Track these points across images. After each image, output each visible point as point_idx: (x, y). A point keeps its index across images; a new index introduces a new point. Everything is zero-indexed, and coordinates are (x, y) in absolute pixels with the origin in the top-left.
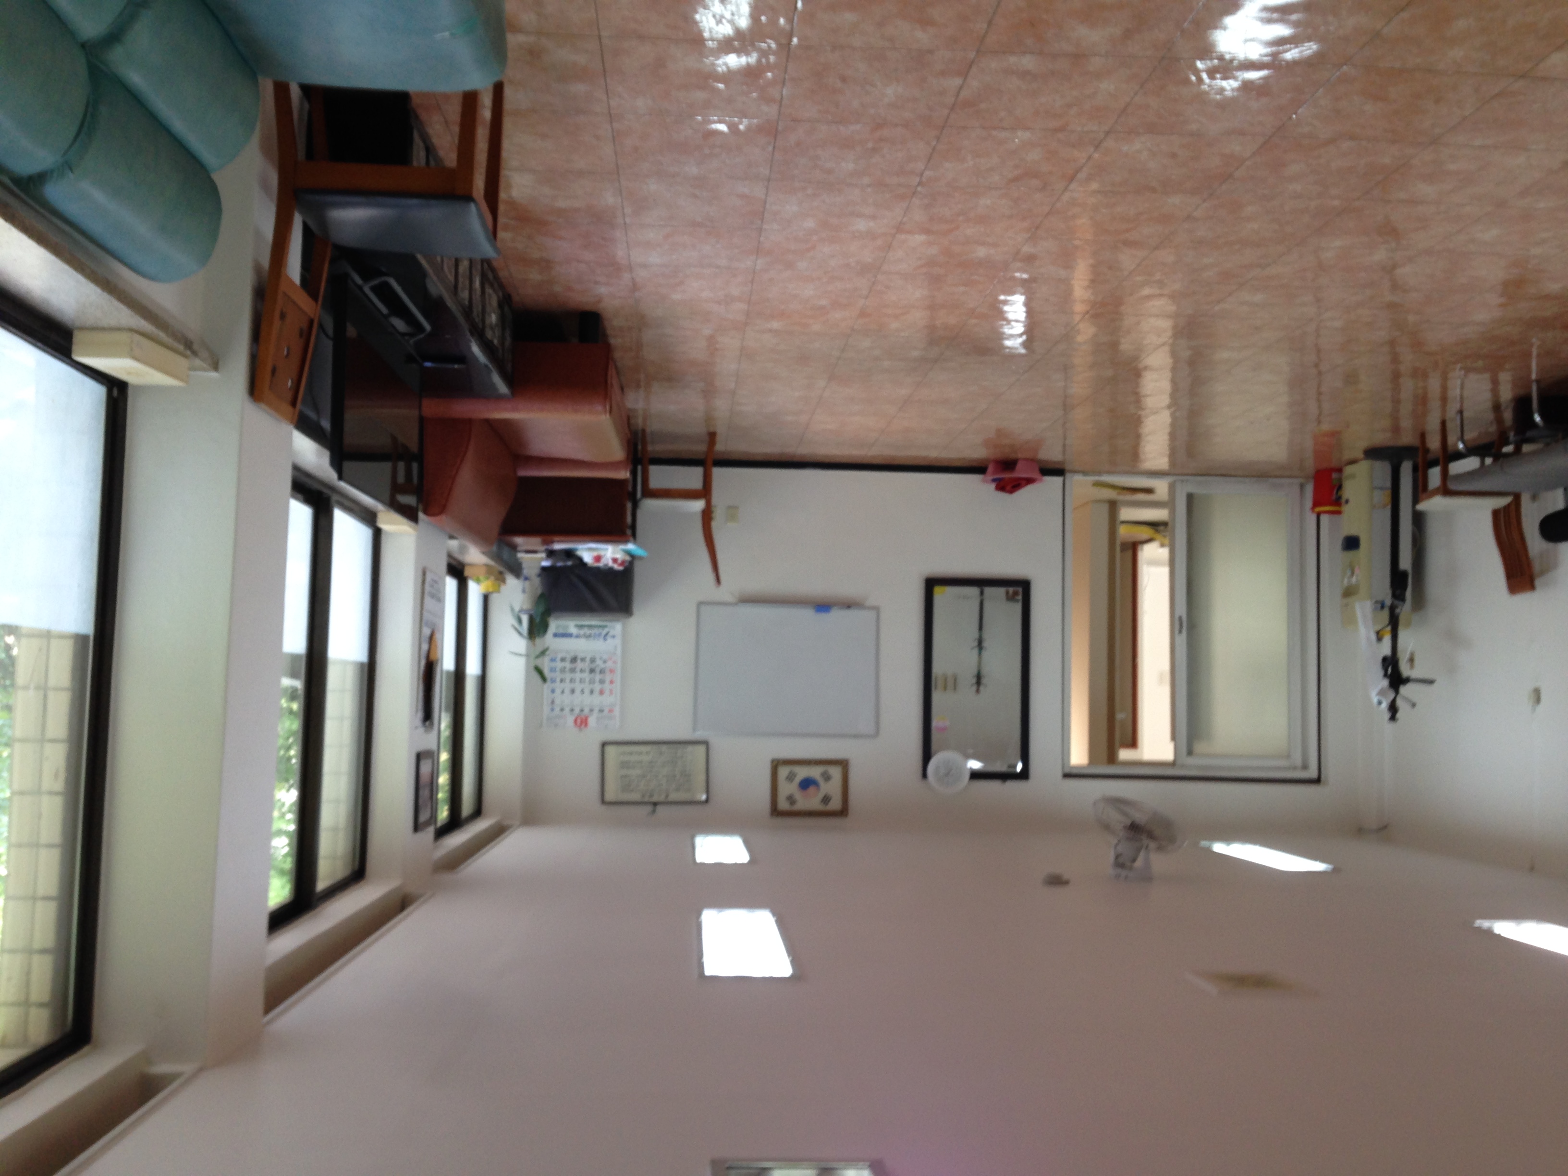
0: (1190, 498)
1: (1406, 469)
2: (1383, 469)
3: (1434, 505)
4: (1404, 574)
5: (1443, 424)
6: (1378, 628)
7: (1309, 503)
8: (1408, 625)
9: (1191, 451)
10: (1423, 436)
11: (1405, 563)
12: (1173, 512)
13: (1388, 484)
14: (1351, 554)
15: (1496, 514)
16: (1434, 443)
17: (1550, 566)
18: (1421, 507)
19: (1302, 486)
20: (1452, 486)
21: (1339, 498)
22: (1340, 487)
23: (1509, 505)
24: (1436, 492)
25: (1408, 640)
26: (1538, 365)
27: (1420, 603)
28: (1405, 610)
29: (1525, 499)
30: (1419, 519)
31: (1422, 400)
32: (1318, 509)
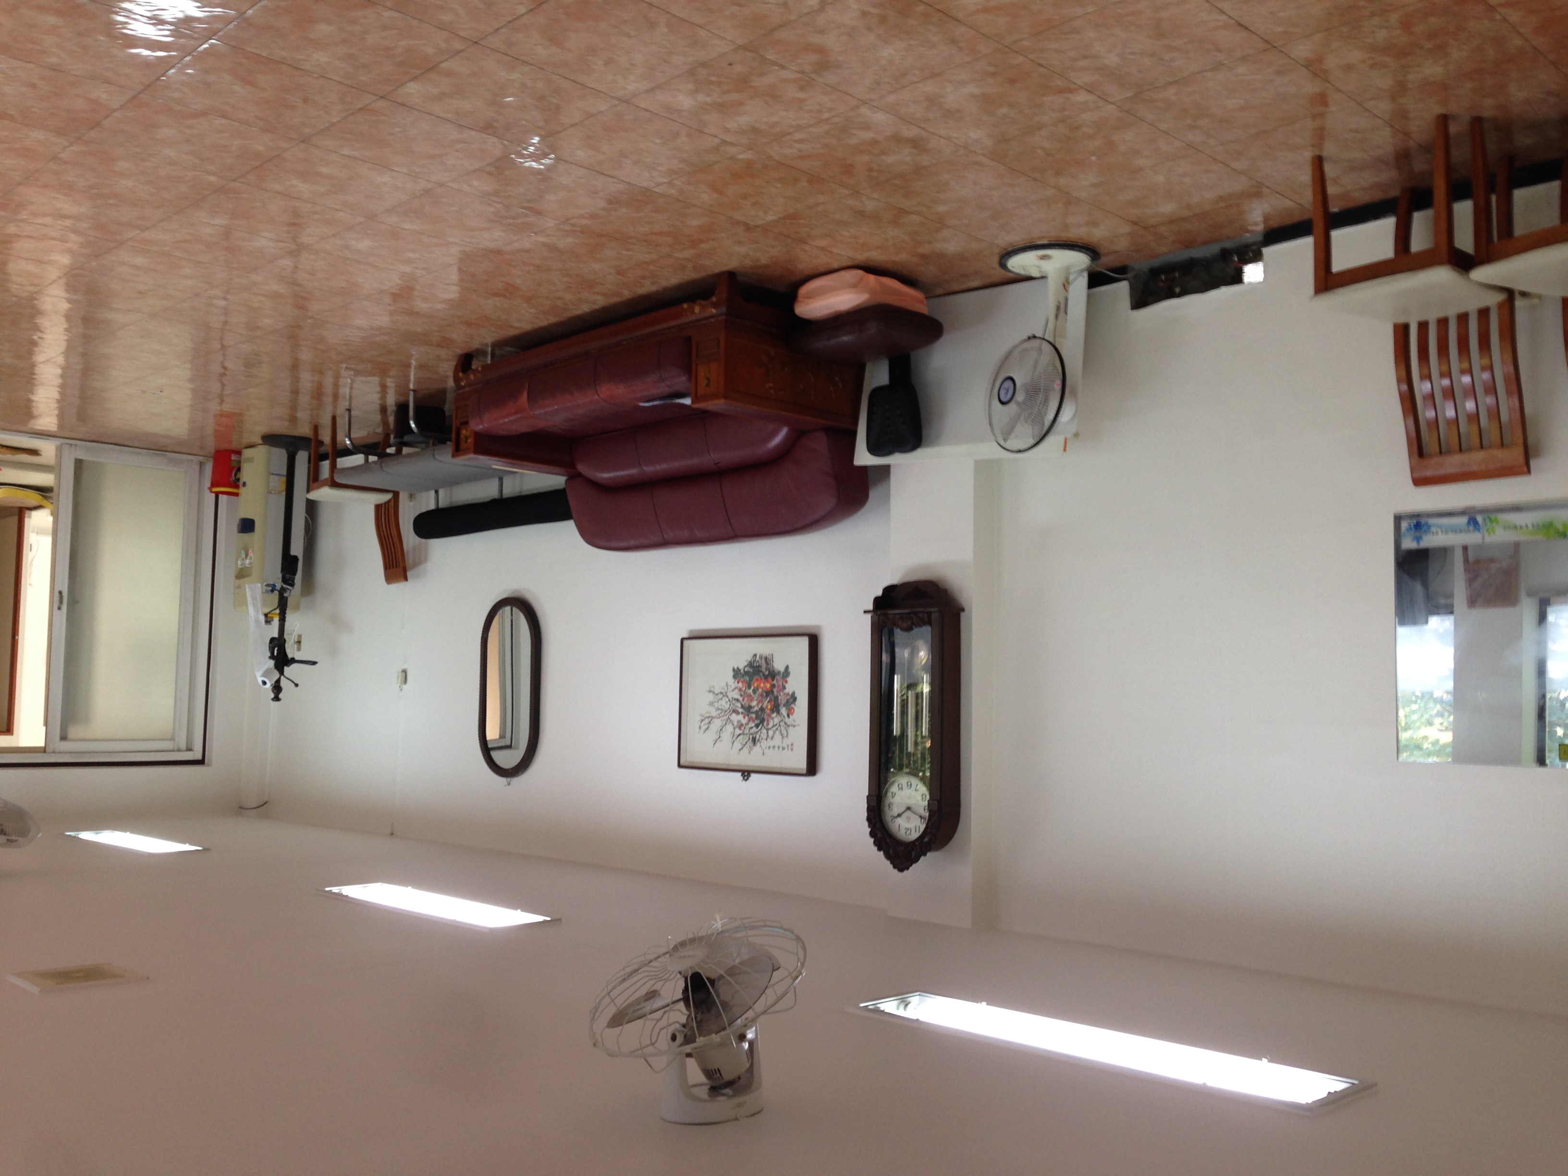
0: (79, 463)
1: (302, 457)
2: (280, 455)
3: (323, 494)
4: (296, 559)
5: (334, 418)
6: (267, 610)
7: (207, 483)
8: (297, 608)
9: (82, 416)
10: (316, 428)
11: (297, 549)
12: (58, 478)
13: (284, 472)
14: (246, 536)
15: (378, 507)
16: (326, 438)
17: (421, 559)
18: (313, 495)
19: (201, 464)
20: (339, 479)
21: (238, 480)
22: (239, 470)
23: (389, 501)
24: (324, 483)
25: (295, 623)
26: (415, 375)
27: (309, 587)
28: (294, 594)
29: (403, 497)
30: (312, 507)
31: (318, 394)
32: (215, 490)
